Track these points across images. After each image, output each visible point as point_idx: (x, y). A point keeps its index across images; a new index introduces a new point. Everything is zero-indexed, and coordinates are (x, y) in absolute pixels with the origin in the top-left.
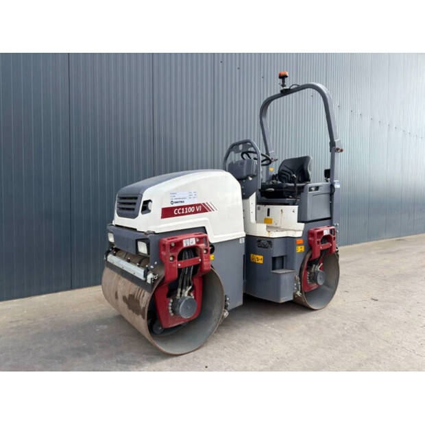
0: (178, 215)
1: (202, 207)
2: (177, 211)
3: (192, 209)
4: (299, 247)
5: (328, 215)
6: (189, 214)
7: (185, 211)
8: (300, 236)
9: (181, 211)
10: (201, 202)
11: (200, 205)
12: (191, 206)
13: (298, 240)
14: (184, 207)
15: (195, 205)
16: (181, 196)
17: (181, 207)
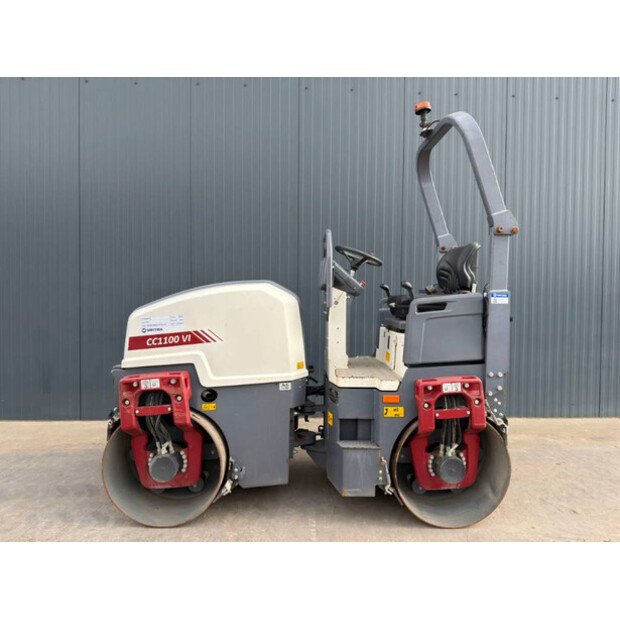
0: (153, 347)
1: (192, 336)
2: (150, 342)
3: (174, 340)
4: (391, 409)
5: (477, 356)
6: (169, 345)
7: (163, 341)
8: (395, 389)
9: (157, 341)
10: (191, 330)
11: (189, 333)
12: (174, 335)
13: (385, 396)
14: (163, 336)
15: (180, 334)
16: (158, 322)
17: (159, 336)
